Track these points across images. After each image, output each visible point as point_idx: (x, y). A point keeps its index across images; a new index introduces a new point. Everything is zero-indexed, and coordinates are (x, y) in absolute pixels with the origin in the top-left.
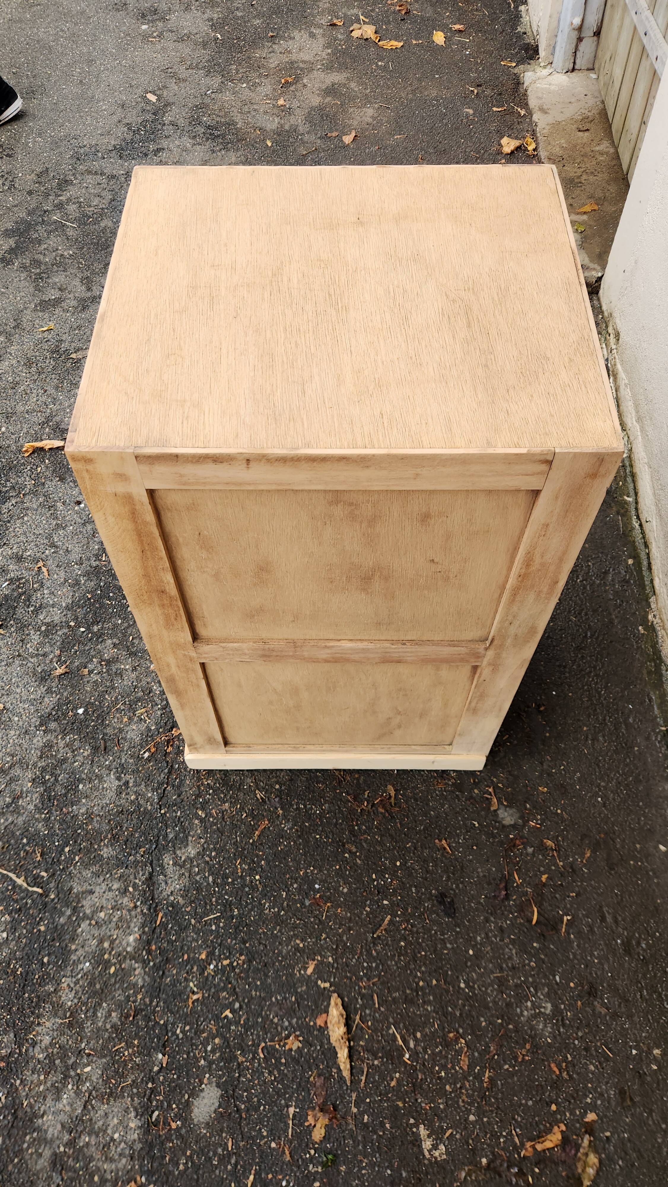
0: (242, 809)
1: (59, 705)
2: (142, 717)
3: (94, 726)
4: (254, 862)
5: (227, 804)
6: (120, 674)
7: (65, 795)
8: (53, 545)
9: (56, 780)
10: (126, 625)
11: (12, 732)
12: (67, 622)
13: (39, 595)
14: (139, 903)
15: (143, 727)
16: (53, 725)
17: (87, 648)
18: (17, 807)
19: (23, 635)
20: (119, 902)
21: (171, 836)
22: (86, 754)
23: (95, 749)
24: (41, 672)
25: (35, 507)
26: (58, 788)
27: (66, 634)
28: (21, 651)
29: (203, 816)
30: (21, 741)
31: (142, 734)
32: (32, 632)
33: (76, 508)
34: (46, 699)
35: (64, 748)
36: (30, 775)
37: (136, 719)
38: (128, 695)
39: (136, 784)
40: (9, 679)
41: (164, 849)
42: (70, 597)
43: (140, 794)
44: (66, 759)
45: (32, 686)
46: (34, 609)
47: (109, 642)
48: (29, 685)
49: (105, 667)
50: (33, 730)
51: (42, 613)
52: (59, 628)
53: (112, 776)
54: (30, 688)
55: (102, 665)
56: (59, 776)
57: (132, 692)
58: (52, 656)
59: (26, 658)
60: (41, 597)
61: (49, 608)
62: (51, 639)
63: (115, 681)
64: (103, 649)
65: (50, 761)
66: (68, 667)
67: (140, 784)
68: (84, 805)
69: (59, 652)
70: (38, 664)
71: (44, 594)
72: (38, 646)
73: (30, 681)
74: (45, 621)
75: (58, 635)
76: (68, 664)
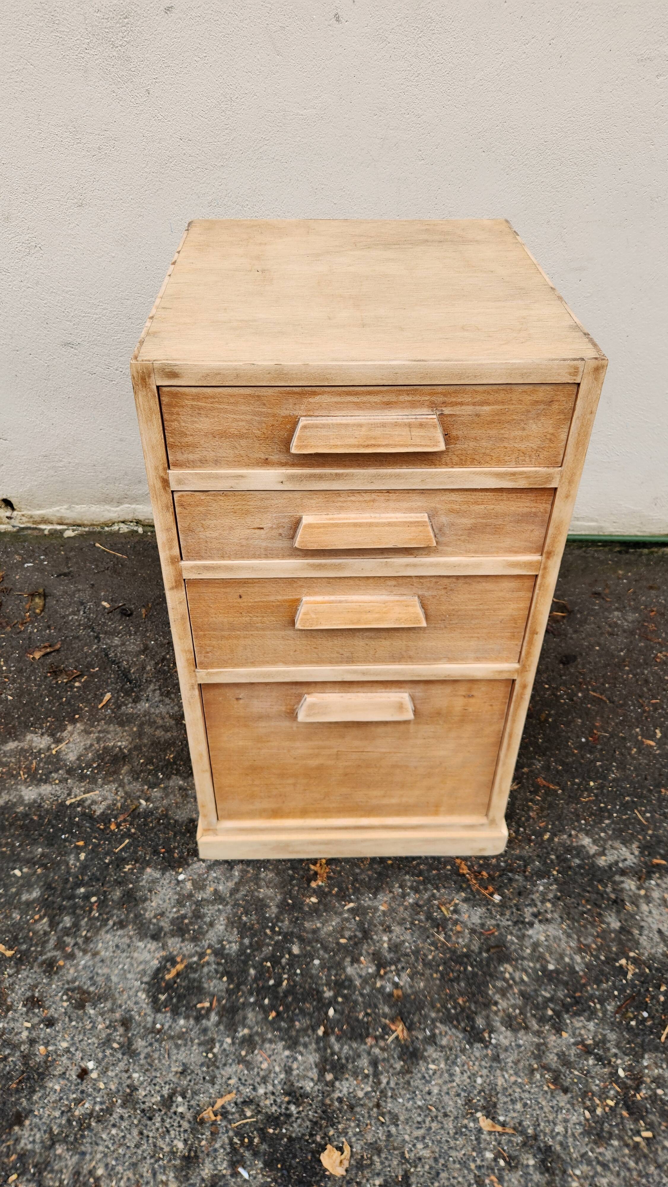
0: (531, 800)
1: (448, 1019)
2: (452, 908)
3: (472, 966)
4: (579, 788)
5: (531, 814)
6: (395, 948)
7: (566, 984)
8: (168, 1102)
9: (551, 999)
10: (321, 952)
11: (500, 1081)
12: (318, 1040)
13: (268, 1102)
14: (653, 882)
15: (464, 906)
16: (480, 1022)
17: (360, 999)
18: (596, 1044)
19: (340, 1110)
20: (658, 901)
21: (577, 861)
22: (510, 969)
23: (504, 958)
24: (403, 1061)
25: (76, 1158)
26: (560, 994)
27: (338, 1039)
28: (371, 1105)
29: (549, 834)
30: (510, 1064)
31: (473, 906)
32: (337, 1095)
33: (94, 1075)
34: (444, 1042)
35: (508, 999)
36: (552, 1039)
37: (455, 916)
38: (426, 929)
39: (533, 904)
40: (419, 1111)
41: (593, 866)
42: (273, 1046)
43: (544, 899)
44: (522, 994)
45: (427, 1069)
46: (294, 1104)
47: (349, 970)
48: (426, 1075)
49: (388, 968)
50: (492, 1050)
51: (301, 1088)
52: (329, 1051)
53: (530, 932)
54: (431, 1072)
55: (385, 973)
56: (545, 997)
57: (421, 927)
58: (377, 1051)
59: (381, 1092)
60: (272, 1097)
61: (292, 1078)
62: (347, 1059)
63: (408, 950)
64: (360, 976)
65: (529, 1015)
66: (393, 1020)
67: (533, 900)
68: (572, 959)
69: (370, 1041)
70: (391, 1070)
71: (266, 1094)
72: (360, 1078)
73: (419, 1075)
74: (316, 1078)
75: (341, 1049)
76: (387, 1021)
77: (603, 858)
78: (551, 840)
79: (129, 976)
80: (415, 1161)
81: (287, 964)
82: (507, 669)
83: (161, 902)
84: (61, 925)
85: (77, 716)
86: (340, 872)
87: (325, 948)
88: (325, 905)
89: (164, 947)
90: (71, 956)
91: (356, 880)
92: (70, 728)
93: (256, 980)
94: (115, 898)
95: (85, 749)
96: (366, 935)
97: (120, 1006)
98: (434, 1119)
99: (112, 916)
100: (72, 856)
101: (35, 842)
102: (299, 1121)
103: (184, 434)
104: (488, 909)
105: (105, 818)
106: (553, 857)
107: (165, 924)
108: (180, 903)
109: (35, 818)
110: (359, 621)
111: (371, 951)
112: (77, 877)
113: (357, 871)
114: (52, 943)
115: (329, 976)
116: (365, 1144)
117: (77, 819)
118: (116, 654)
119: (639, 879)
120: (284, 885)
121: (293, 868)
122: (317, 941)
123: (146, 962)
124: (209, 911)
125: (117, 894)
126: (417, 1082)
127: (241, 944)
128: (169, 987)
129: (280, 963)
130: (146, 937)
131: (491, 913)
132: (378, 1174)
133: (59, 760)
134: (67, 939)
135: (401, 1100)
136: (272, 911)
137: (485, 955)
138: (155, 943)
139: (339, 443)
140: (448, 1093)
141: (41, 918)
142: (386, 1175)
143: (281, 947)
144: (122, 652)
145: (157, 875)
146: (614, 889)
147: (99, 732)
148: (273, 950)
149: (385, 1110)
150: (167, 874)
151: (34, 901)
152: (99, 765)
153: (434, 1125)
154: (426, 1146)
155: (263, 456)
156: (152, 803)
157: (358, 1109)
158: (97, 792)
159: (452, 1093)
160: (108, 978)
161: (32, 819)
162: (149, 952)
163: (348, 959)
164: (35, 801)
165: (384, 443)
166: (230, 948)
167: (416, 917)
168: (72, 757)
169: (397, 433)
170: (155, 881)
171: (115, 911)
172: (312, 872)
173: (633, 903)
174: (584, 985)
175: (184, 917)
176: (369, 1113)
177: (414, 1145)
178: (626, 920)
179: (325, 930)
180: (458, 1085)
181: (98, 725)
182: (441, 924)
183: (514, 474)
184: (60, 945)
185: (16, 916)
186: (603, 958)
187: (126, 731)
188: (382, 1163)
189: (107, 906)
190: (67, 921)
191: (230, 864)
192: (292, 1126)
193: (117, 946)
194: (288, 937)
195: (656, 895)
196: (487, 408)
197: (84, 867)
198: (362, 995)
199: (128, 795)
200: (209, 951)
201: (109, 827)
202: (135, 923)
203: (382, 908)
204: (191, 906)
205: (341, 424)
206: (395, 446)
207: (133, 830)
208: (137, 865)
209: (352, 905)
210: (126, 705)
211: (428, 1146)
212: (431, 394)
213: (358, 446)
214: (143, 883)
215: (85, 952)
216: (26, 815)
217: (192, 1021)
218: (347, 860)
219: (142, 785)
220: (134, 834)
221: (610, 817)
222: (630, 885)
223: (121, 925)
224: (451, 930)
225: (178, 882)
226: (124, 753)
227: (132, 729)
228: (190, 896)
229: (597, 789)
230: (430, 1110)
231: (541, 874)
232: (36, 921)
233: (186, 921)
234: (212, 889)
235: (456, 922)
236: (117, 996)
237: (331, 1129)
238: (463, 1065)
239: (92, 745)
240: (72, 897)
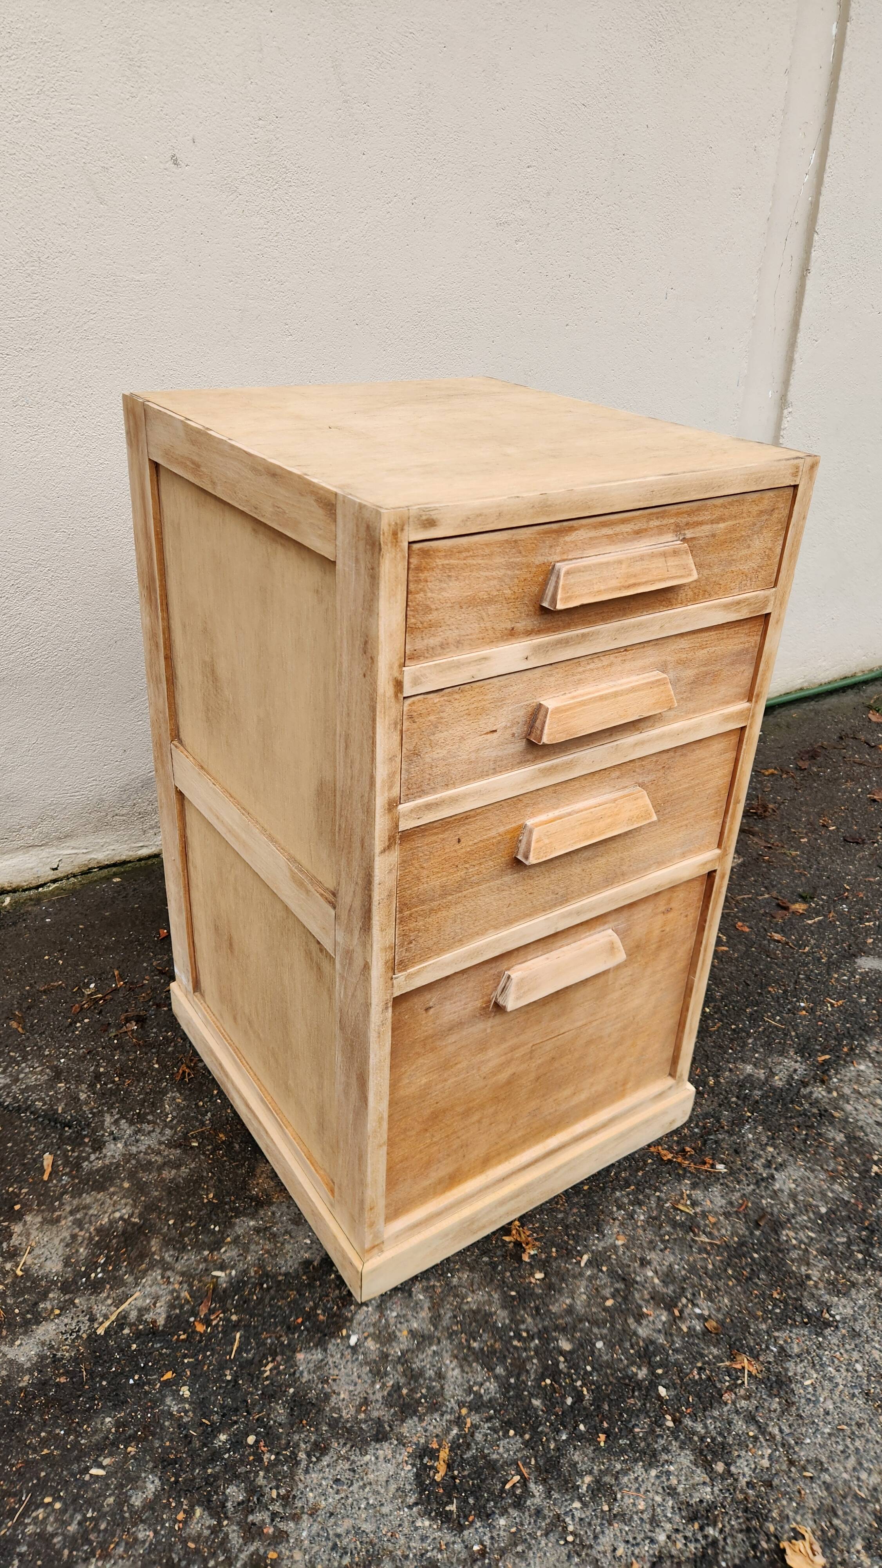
1: (781, 1322)
2: (688, 1202)
3: (756, 1252)
6: (668, 1277)
7: (849, 1219)
9: (849, 1243)
10: (596, 1331)
12: (674, 1433)
14: (835, 1080)
15: (698, 1194)
16: (811, 1306)
17: (680, 1357)
19: (760, 1496)
20: (854, 1096)
21: (758, 1093)
22: (791, 1234)
23: (777, 1226)
24: (776, 1396)
26: (853, 1233)
27: (694, 1417)
28: (785, 1467)
30: (870, 1332)
31: (706, 1188)
32: (743, 1481)
34: (796, 1350)
35: (815, 1266)
37: (698, 1209)
38: (682, 1240)
39: (757, 1156)
40: (833, 1439)
41: (775, 1090)
42: (632, 1476)
43: (761, 1145)
44: (822, 1252)
45: (805, 1388)
46: (708, 1525)
47: (643, 1332)
48: (809, 1396)
49: (680, 1304)
50: (844, 1328)
51: (701, 1501)
52: (696, 1438)
53: (777, 1186)
54: (810, 1389)
55: (681, 1312)
56: (843, 1243)
57: (675, 1239)
58: (744, 1403)
59: (783, 1445)
60: (679, 1536)
61: (682, 1498)
62: (720, 1434)
63: (683, 1273)
64: (659, 1331)
65: (845, 1270)
66: (732, 1358)
67: (753, 1152)
68: (832, 1191)
69: (726, 1397)
70: (773, 1415)
71: (669, 1537)
72: (751, 1446)
73: (803, 1401)
74: (708, 1480)
75: (705, 1426)
76: (728, 1363)
77: (776, 1078)
78: (718, 1083)
79: (385, 1510)
80: (872, 1496)
81: (569, 1368)
82: (710, 858)
83: (352, 1388)
84: (229, 1504)
85: (17, 1207)
86: (542, 1228)
87: (595, 1323)
88: (557, 1273)
89: (402, 1442)
90: (281, 1537)
91: (566, 1227)
92: (17, 1228)
93: (548, 1411)
94: (282, 1419)
95: (67, 1246)
96: (628, 1282)
97: (406, 1557)
98: (853, 1437)
99: (297, 1445)
100: (168, 1400)
101: (89, 1415)
102: (729, 1541)
103: (428, 610)
104: (722, 1184)
105: (176, 1322)
106: (734, 1099)
107: (379, 1411)
108: (378, 1374)
109: (63, 1380)
110: (592, 835)
111: (647, 1297)
112: (202, 1424)
113: (560, 1216)
114: (235, 1537)
115: (625, 1352)
116: (813, 1514)
117: (134, 1346)
118: (15, 1098)
119: (823, 1082)
120: (490, 1278)
121: (484, 1253)
122: (581, 1321)
123: (395, 1476)
124: (423, 1361)
125: (280, 1412)
126: (808, 1410)
127: (496, 1377)
128: (451, 1488)
129: (561, 1372)
130: (368, 1444)
131: (727, 1186)
132: (852, 1537)
133: (36, 1281)
134: (257, 1517)
135: (808, 1441)
136: (502, 1317)
137: (757, 1233)
138: (386, 1445)
139: (602, 588)
140: (843, 1401)
141: (190, 1513)
142: (859, 1533)
143: (546, 1351)
144: (22, 1092)
145: (318, 1355)
146: (810, 1104)
147: (71, 1213)
148: (539, 1360)
149: (802, 1462)
150: (330, 1346)
151: (157, 1496)
152: (108, 1257)
153: (858, 1443)
154: (870, 1472)
155: (509, 626)
156: (233, 1268)
157: (776, 1482)
158: (137, 1294)
159: (846, 1398)
160: (358, 1532)
161: (58, 1385)
162: (386, 1460)
163: (631, 1321)
164: (42, 1357)
165: (644, 580)
166: (487, 1390)
167: (662, 1232)
168: (54, 1266)
169: (654, 565)
170: (320, 1366)
171: (296, 1437)
172: (511, 1245)
173: (836, 1109)
174: (864, 1210)
175: (397, 1388)
176: (789, 1477)
177: (858, 1479)
178: (844, 1128)
179: (578, 1302)
180: (845, 1386)
181: (62, 1204)
182: (691, 1225)
183: (738, 603)
184: (252, 1532)
185: (144, 1533)
186: (857, 1175)
187: (113, 1194)
188: (846, 1522)
189: (279, 1438)
190: (235, 1493)
191: (404, 1289)
192: (726, 1553)
193: (337, 1481)
194: (545, 1335)
195: (847, 1091)
196: (722, 525)
197: (201, 1405)
198: (676, 1351)
199: (187, 1276)
200: (464, 1411)
201: (194, 1332)
202: (337, 1436)
203: (619, 1243)
204: (394, 1368)
205: (602, 564)
206: (653, 582)
207: (234, 1318)
208: (279, 1358)
209: (585, 1257)
210: (87, 1158)
211: (871, 1470)
212: (678, 514)
213: (620, 589)
214: (306, 1377)
215: (296, 1518)
216: (43, 1385)
217: (514, 1513)
218: (540, 1209)
219: (199, 1253)
220: (239, 1321)
221: (749, 1035)
222: (819, 1092)
223: (320, 1449)
224: (706, 1225)
225: (354, 1349)
226: (135, 1224)
227: (121, 1187)
228: (385, 1357)
229: (716, 1013)
230: (842, 1430)
231: (739, 1121)
232: (185, 1522)
233: (405, 1391)
234: (405, 1333)
235: (704, 1215)
236: (390, 1547)
237: (767, 1524)
238: (833, 1362)
239: (74, 1237)
240: (215, 1456)
